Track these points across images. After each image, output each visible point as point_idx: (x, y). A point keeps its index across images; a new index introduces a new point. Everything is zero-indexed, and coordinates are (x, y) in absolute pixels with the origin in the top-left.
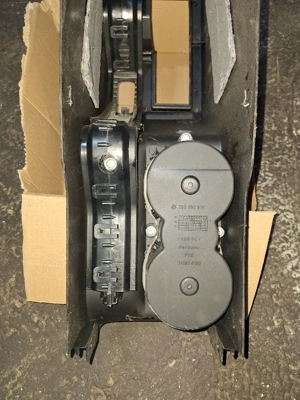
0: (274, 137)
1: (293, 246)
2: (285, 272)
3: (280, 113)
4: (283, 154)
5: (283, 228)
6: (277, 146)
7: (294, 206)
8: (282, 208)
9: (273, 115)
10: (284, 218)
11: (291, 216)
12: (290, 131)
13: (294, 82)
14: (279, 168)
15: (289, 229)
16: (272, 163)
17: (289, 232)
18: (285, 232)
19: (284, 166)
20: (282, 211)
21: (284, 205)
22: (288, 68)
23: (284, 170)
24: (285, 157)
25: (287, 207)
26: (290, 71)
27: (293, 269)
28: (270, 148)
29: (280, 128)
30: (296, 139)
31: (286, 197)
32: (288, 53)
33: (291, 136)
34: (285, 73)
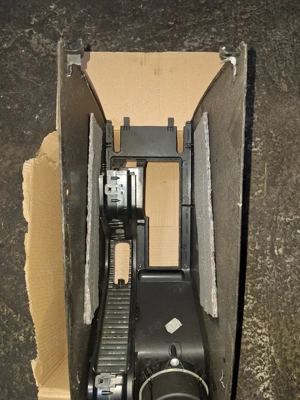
0: (257, 257)
1: (266, 368)
2: (258, 393)
3: (265, 230)
4: (264, 276)
5: (259, 351)
6: (259, 267)
7: (269, 329)
8: (259, 331)
9: (258, 233)
10: (260, 342)
11: (266, 339)
12: (272, 250)
13: (279, 194)
14: (260, 290)
15: (264, 352)
16: (253, 286)
17: (264, 354)
18: (260, 355)
19: (264, 288)
20: (260, 335)
21: (261, 328)
22: (276, 177)
23: (264, 293)
24: (266, 279)
25: (264, 331)
26: (277, 180)
27: (264, 390)
28: (252, 269)
29: (263, 247)
30: (277, 259)
31: (263, 320)
32: (277, 158)
33: (273, 255)
34: (272, 183)
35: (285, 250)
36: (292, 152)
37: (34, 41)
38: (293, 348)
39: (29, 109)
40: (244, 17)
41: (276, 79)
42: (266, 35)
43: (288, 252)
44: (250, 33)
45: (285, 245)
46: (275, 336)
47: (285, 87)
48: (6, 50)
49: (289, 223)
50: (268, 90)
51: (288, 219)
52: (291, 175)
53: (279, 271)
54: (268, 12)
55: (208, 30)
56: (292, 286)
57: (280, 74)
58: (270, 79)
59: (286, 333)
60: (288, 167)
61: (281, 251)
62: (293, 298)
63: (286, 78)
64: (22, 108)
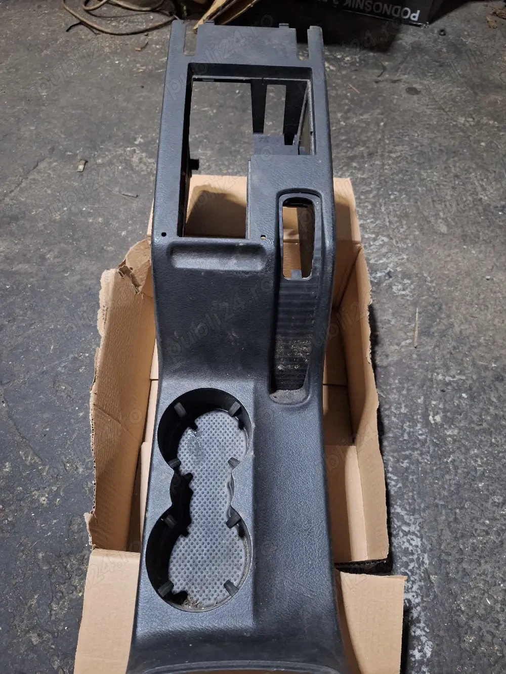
0: (403, 422)
1: (415, 587)
3: (415, 389)
4: (414, 449)
5: (405, 559)
6: (406, 437)
7: (421, 528)
8: (405, 528)
9: (404, 392)
10: (406, 545)
11: (417, 541)
12: (425, 416)
13: (436, 346)
14: (407, 469)
15: (412, 561)
16: (398, 461)
17: (411, 566)
19: (413, 467)
20: (406, 534)
21: (408, 525)
22: (430, 326)
23: (413, 473)
24: (416, 453)
25: (412, 528)
26: (432, 330)
28: (396, 438)
29: (412, 411)
30: (433, 429)
31: (413, 512)
32: (433, 305)
33: (427, 423)
34: (425, 332)
35: (445, 418)
36: (453, 299)
37: (135, 159)
38: (460, 561)
39: (115, 224)
40: (393, 155)
41: (432, 220)
42: (419, 175)
43: (449, 421)
44: (400, 171)
45: (445, 411)
46: (429, 538)
47: (444, 229)
48: (99, 165)
49: (449, 383)
50: (421, 230)
51: (448, 379)
52: (452, 326)
53: (435, 445)
54: (422, 153)
55: (348, 165)
56: (456, 468)
57: (437, 216)
58: (426, 219)
59: (447, 536)
60: (449, 317)
61: (438, 418)
62: (458, 485)
63: (445, 220)
64: (107, 223)
